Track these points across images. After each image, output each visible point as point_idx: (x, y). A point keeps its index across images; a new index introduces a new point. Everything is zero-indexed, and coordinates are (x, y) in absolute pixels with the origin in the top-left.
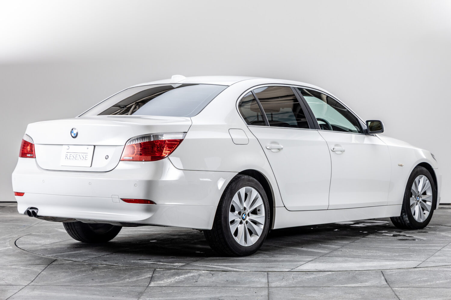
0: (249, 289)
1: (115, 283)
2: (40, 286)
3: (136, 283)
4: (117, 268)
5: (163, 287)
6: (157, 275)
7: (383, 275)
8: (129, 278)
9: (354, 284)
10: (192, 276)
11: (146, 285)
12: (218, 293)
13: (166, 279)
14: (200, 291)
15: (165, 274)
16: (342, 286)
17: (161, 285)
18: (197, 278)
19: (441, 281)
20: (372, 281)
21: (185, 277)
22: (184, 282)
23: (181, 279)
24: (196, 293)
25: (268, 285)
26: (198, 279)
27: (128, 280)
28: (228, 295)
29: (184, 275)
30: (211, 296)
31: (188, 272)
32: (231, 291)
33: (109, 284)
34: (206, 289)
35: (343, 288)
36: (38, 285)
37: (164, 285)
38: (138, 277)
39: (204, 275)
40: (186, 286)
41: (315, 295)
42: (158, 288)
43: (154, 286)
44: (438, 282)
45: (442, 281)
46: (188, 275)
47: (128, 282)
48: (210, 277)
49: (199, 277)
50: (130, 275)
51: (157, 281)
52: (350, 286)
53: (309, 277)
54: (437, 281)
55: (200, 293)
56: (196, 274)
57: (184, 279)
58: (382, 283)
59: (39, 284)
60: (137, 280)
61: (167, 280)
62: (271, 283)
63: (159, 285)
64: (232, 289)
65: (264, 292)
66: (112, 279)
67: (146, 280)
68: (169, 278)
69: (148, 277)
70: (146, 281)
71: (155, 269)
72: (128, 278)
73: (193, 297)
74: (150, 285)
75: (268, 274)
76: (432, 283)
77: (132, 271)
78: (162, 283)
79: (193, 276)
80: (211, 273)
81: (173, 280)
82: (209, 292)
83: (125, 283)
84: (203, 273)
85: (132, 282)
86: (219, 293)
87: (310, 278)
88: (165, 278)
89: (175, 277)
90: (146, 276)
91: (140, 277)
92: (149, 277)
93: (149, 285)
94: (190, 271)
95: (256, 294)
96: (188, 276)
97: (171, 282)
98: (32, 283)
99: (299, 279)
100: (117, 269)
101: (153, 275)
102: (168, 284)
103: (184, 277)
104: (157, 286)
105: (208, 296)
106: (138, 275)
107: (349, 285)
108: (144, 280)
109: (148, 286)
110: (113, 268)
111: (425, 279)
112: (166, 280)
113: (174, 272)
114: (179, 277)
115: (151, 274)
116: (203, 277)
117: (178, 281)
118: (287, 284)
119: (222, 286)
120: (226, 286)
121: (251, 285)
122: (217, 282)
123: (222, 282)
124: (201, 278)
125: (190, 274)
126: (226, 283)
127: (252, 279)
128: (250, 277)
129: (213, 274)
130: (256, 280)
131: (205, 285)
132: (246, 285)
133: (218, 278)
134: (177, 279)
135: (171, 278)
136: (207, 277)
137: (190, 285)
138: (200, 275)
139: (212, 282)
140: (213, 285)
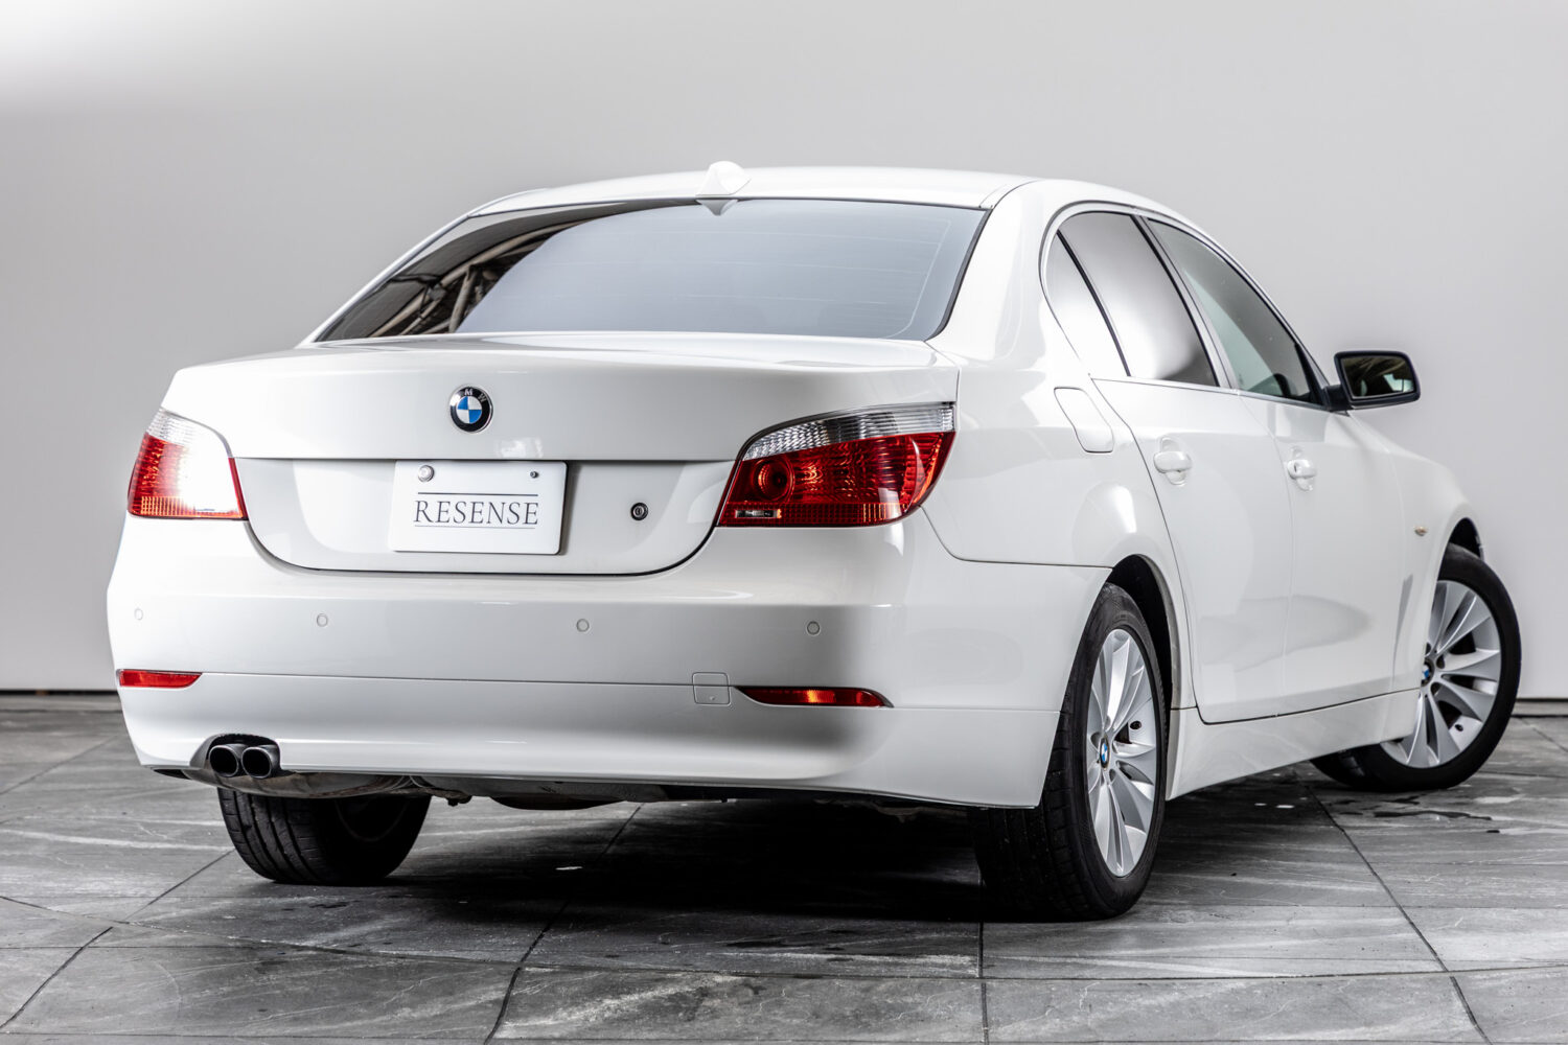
1: (355, 1023)
2: (46, 1037)
3: (439, 1024)
4: (362, 962)
6: (527, 990)
7: (1460, 993)
8: (412, 1006)
9: (1343, 1031)
10: (670, 998)
11: (482, 1031)
13: (565, 1009)
15: (563, 990)
17: (545, 1034)
18: (693, 1005)
20: (1414, 1019)
21: (641, 998)
22: (641, 1021)
23: (625, 1008)
25: (986, 1033)
26: (695, 1009)
27: (406, 1012)
29: (639, 992)
31: (657, 980)
33: (329, 1031)
36: (36, 1030)
37: (556, 1035)
38: (451, 998)
39: (723, 992)
40: (647, 1039)
43: (517, 1039)
46: (657, 993)
47: (410, 1021)
48: (747, 999)
49: (701, 1001)
50: (417, 992)
51: (526, 1016)
53: (1153, 1002)
56: (687, 989)
57: (639, 1007)
58: (1454, 1026)
59: (43, 1028)
60: (443, 1012)
61: (570, 1014)
62: (998, 1024)
63: (535, 1035)
66: (343, 1009)
67: (481, 1012)
68: (577, 1004)
69: (491, 1002)
70: (482, 1016)
71: (520, 970)
72: (407, 1005)
74: (498, 1035)
75: (984, 989)
77: (424, 977)
78: (547, 1027)
79: (676, 995)
80: (747, 985)
81: (594, 1011)
83: (395, 1026)
84: (718, 984)
85: (424, 1019)
87: (1160, 1006)
88: (559, 1003)
89: (601, 1001)
90: (483, 998)
91: (455, 1002)
92: (495, 1002)
93: (494, 1032)
94: (662, 975)
96: (654, 997)
97: (586, 1019)
98: (14, 1025)
99: (1113, 1010)
100: (361, 966)
101: (509, 993)
102: (574, 1030)
103: (641, 1002)
104: (529, 1039)
106: (451, 994)
108: (473, 1012)
109: (490, 1036)
110: (346, 963)
112: (565, 1014)
113: (596, 978)
114: (616, 1002)
115: (501, 990)
116: (716, 1002)
117: (616, 1016)
118: (1062, 1028)
119: (796, 1037)
120: (810, 1038)
121: (914, 1035)
122: (773, 1022)
123: (795, 1021)
124: (707, 1003)
125: (664, 987)
126: (810, 1025)
127: (920, 1009)
128: (910, 1000)
129: (756, 990)
130: (935, 1014)
131: (728, 1034)
132: (895, 1031)
133: (779, 1004)
134: (609, 1008)
135: (587, 1004)
136: (734, 999)
137: (665, 1035)
138: (704, 993)
139: (755, 1023)
140: (757, 1034)
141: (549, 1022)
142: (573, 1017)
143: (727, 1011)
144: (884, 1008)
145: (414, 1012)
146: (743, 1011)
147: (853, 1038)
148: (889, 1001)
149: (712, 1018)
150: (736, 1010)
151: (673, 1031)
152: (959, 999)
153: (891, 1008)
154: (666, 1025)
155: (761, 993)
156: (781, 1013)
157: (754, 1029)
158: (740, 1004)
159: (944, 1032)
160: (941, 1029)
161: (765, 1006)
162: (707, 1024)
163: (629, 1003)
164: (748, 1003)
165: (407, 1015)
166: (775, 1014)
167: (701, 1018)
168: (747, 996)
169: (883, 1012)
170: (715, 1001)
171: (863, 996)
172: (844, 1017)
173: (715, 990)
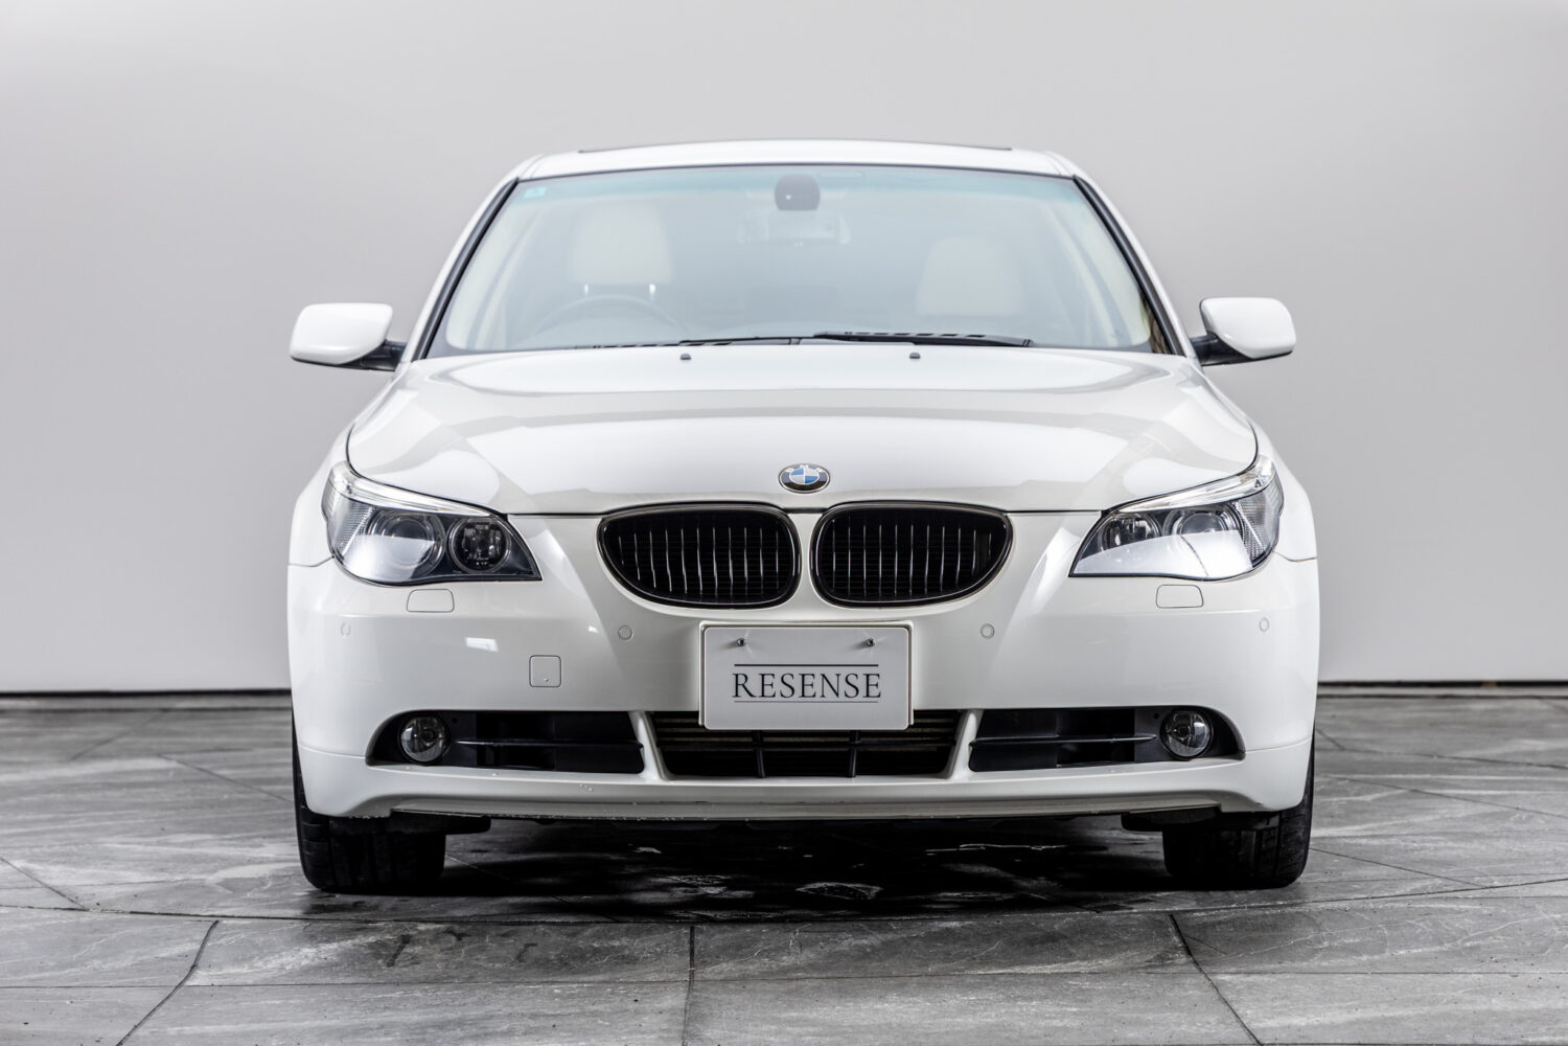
0: (609, 990)
3: (129, 974)
4: (56, 918)
5: (247, 988)
6: (222, 941)
7: (1179, 932)
8: (103, 957)
9: (1054, 966)
10: (371, 946)
11: (173, 980)
12: (475, 1003)
13: (261, 958)
14: (401, 999)
15: (259, 941)
16: (1001, 971)
17: (238, 981)
18: (393, 952)
19: (1417, 948)
20: (1129, 953)
21: (341, 947)
22: (338, 968)
23: (323, 956)
24: (382, 1006)
25: (692, 974)
26: (395, 956)
28: (518, 1009)
29: (338, 941)
30: (447, 1014)
31: (358, 930)
32: (532, 995)
33: (13, 981)
34: (426, 990)
35: (1002, 979)
37: (250, 982)
38: (142, 950)
39: (425, 940)
40: (344, 984)
41: (886, 1005)
42: (223, 991)
43: (208, 986)
44: (1402, 952)
45: (1420, 950)
46: (357, 941)
47: (101, 971)
48: (449, 945)
49: (403, 948)
50: (108, 945)
51: (220, 966)
52: (1033, 971)
53: (865, 942)
54: (1400, 948)
55: (401, 1007)
56: (388, 937)
57: (338, 955)
58: (1169, 959)
60: (134, 963)
61: (266, 963)
62: (704, 963)
63: (227, 982)
64: (534, 991)
65: (668, 997)
66: (31, 962)
67: (173, 963)
68: (272, 953)
69: (184, 954)
70: (173, 967)
71: (217, 922)
72: (96, 957)
73: (369, 1020)
74: (188, 983)
75: (694, 932)
76: (1376, 957)
77: (117, 931)
78: (240, 974)
79: (376, 943)
80: (450, 932)
81: (290, 959)
82: (438, 1002)
83: (83, 976)
84: (421, 932)
85: (115, 970)
86: (481, 1003)
87: (872, 946)
88: (256, 952)
89: (299, 950)
90: (179, 950)
91: (148, 953)
92: (189, 953)
93: (187, 978)
94: (364, 925)
95: (637, 1005)
96: (354, 945)
97: (283, 967)
99: (823, 950)
100: (54, 922)
101: (203, 944)
102: (269, 975)
103: (340, 950)
104: (221, 986)
105: (431, 1016)
106: (144, 946)
107: (1031, 969)
108: (165, 962)
109: (180, 985)
110: (38, 920)
111: (1351, 941)
112: (260, 964)
113: (295, 929)
114: (314, 950)
115: (196, 941)
116: (418, 949)
117: (313, 964)
118: (771, 968)
119: (498, 980)
120: (511, 979)
121: (618, 976)
122: (475, 966)
123: (497, 965)
124: (408, 949)
125: (365, 936)
126: (513, 968)
127: (627, 952)
128: (616, 943)
129: (459, 937)
130: (642, 956)
131: (427, 977)
132: (599, 974)
133: (482, 949)
134: (306, 957)
135: (284, 953)
136: (436, 946)
137: (362, 980)
138: (406, 940)
139: (456, 968)
140: (457, 977)
141: (245, 970)
142: (270, 966)
143: (428, 958)
144: (589, 952)
145: (104, 963)
146: (444, 957)
147: (555, 979)
148: (596, 945)
149: (413, 964)
150: (438, 956)
151: (370, 976)
152: (667, 941)
153: (596, 951)
154: (364, 971)
155: (464, 939)
156: (483, 958)
157: (454, 973)
158: (442, 950)
159: (649, 973)
160: (647, 970)
161: (468, 952)
162: (406, 969)
163: (327, 952)
164: (451, 949)
165: (97, 967)
166: (477, 959)
167: (401, 964)
168: (450, 942)
169: (588, 955)
170: (416, 948)
171: (569, 940)
172: (548, 961)
173: (417, 938)
